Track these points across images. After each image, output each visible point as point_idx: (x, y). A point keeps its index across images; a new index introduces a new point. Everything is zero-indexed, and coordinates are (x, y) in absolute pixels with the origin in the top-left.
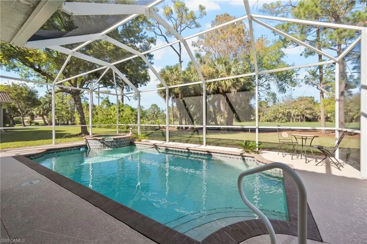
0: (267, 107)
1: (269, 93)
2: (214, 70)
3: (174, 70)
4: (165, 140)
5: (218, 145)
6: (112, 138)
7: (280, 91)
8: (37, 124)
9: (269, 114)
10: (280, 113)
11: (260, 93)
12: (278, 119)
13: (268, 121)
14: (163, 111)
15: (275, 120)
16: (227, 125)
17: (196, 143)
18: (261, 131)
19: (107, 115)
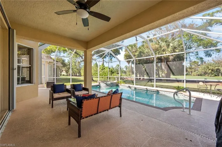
0: (198, 65)
1: (197, 57)
2: (159, 46)
3: (133, 46)
4: (134, 85)
5: (162, 88)
6: (110, 82)
7: (206, 56)
8: (64, 75)
9: (200, 71)
10: (210, 69)
11: (191, 57)
12: (208, 74)
13: (198, 75)
14: (123, 69)
15: (205, 74)
16: (167, 78)
17: (150, 86)
18: (187, 81)
19: (96, 71)
